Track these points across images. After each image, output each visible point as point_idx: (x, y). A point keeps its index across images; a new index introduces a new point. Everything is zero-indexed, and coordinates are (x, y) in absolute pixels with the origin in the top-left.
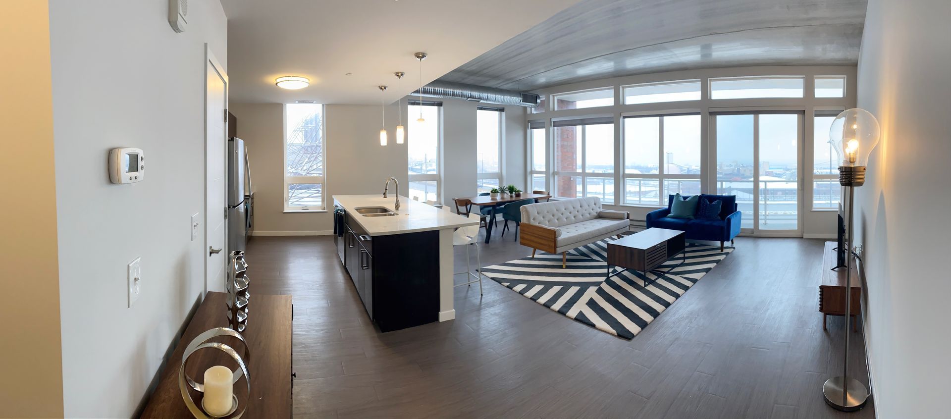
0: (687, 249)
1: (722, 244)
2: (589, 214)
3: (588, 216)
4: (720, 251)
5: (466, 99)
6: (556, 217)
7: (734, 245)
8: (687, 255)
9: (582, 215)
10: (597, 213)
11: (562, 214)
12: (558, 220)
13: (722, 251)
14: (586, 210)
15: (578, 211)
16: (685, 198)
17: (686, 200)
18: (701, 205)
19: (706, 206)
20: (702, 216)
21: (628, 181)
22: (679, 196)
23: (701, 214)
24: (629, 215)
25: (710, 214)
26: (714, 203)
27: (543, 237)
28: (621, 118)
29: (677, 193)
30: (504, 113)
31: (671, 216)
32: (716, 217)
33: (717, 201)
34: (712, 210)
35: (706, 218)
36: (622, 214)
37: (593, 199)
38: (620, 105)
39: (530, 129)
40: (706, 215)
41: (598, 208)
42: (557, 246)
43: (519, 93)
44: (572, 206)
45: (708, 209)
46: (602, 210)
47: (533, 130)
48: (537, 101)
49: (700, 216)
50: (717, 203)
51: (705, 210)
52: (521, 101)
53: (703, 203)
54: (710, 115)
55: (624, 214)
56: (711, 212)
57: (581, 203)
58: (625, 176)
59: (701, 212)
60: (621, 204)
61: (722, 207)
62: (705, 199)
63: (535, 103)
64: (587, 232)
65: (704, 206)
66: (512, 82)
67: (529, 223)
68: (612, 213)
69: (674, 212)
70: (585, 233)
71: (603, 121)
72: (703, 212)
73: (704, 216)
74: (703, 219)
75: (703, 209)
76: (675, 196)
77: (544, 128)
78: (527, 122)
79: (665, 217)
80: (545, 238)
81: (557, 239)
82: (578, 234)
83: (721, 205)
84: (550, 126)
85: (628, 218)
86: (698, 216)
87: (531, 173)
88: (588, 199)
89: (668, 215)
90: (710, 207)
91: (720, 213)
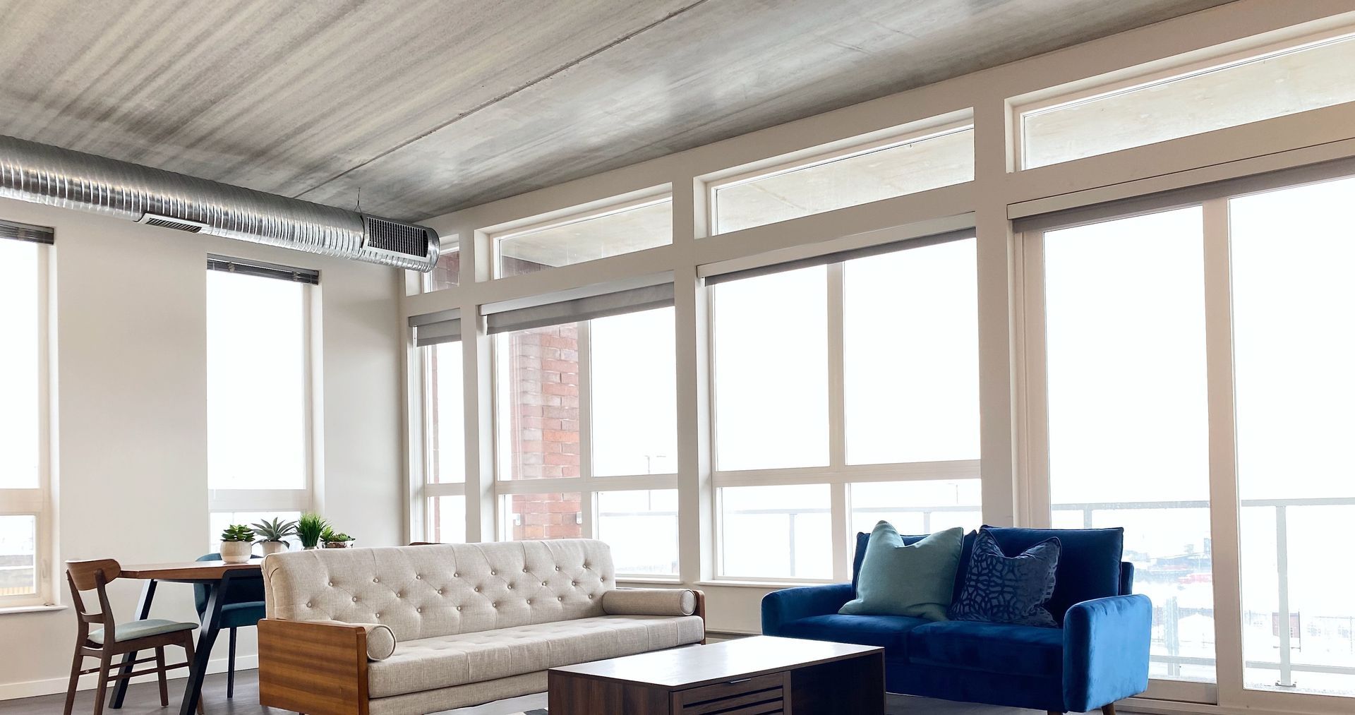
2: (562, 598)
3: (558, 604)
5: (139, 215)
6: (416, 600)
9: (531, 601)
10: (592, 596)
11: (443, 591)
12: (422, 610)
14: (546, 583)
15: (512, 586)
16: (909, 541)
17: (915, 544)
18: (972, 563)
19: (990, 571)
20: (975, 609)
21: (729, 497)
22: (888, 529)
23: (971, 600)
24: (701, 603)
25: (1004, 598)
26: (1023, 556)
27: (325, 664)
28: (699, 282)
29: (883, 527)
30: (317, 290)
31: (854, 605)
32: (1035, 614)
33: (1039, 546)
34: (1016, 581)
35: (993, 614)
36: (676, 595)
37: (580, 549)
38: (695, 238)
39: (415, 341)
40: (990, 600)
41: (599, 579)
42: (370, 692)
43: (356, 217)
44: (488, 566)
45: (997, 577)
46: (613, 587)
47: (426, 347)
48: (427, 247)
49: (967, 609)
50: (1037, 554)
51: (984, 585)
52: (367, 241)
53: (978, 556)
54: (1017, 233)
55: (681, 596)
56: (1011, 590)
57: (527, 557)
58: (715, 480)
59: (970, 591)
60: (705, 578)
61: (1057, 573)
62: (989, 541)
63: (425, 256)
64: (515, 647)
65: (983, 569)
66: (332, 179)
67: (292, 616)
68: (642, 593)
69: (867, 592)
70: (501, 651)
71: (643, 301)
72: (980, 592)
73: (983, 604)
74: (977, 618)
75: (981, 578)
76: (878, 536)
77: (460, 339)
78: (405, 323)
79: (836, 612)
80: (333, 665)
81: (374, 665)
82: (471, 651)
83: (1057, 566)
84: (478, 332)
85: (698, 611)
86: (958, 607)
87: (424, 492)
88: (561, 547)
89: (847, 603)
90: (1007, 573)
91: (1050, 596)
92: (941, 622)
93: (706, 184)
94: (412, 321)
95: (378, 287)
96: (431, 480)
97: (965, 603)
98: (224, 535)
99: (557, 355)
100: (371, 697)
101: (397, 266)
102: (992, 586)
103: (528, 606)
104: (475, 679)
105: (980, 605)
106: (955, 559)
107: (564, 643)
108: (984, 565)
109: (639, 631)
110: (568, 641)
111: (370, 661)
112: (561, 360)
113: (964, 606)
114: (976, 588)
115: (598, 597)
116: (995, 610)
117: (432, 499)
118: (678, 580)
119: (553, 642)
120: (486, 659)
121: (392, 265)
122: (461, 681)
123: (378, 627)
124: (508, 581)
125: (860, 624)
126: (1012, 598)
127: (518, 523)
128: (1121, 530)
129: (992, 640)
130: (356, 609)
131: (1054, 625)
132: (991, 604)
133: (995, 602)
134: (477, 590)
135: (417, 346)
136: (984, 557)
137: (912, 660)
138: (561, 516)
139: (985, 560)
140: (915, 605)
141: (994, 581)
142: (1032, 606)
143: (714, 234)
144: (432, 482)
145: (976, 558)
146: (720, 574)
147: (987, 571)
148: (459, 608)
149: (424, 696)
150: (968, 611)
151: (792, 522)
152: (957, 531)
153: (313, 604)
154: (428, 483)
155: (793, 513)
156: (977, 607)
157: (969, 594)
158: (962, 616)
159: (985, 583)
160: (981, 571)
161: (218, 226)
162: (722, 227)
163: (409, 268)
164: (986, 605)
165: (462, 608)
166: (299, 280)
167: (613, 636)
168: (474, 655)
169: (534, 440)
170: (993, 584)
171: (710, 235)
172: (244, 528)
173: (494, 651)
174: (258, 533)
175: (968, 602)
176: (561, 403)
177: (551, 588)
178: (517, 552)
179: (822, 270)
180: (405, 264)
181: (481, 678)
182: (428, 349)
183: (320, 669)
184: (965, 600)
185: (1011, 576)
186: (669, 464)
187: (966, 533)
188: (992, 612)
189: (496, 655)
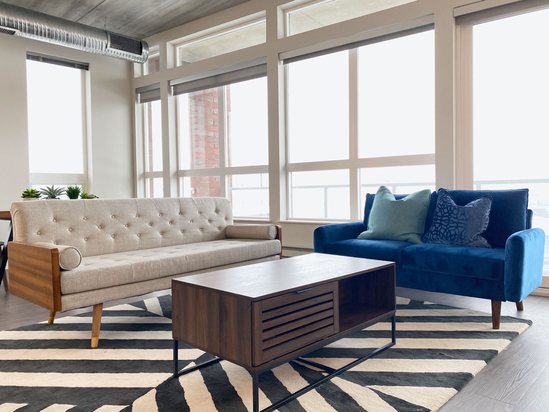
0: (399, 313)
1: (496, 309)
2: (202, 229)
4: (491, 325)
6: (111, 230)
7: (526, 314)
8: (400, 327)
9: (183, 231)
10: (220, 228)
11: (128, 225)
12: (115, 236)
13: (496, 326)
14: (193, 221)
15: (172, 222)
16: (398, 198)
17: (403, 199)
18: (437, 210)
19: (450, 214)
20: (440, 236)
21: (295, 177)
22: (386, 191)
23: (437, 231)
24: (279, 232)
25: (459, 230)
26: (469, 205)
27: (37, 271)
28: (280, 62)
29: (383, 190)
30: (88, 73)
31: (367, 234)
32: (477, 240)
33: (479, 200)
34: (467, 220)
35: (451, 240)
36: (266, 227)
37: (213, 202)
38: (278, 39)
39: (139, 101)
40: (449, 231)
41: (224, 219)
42: (62, 290)
43: (104, 33)
44: (157, 211)
45: (454, 218)
46: (232, 224)
47: (145, 103)
48: (142, 50)
49: (435, 236)
50: (479, 204)
51: (446, 223)
52: (109, 45)
53: (441, 206)
54: (458, 25)
55: (268, 228)
56: (463, 225)
57: (182, 206)
58: (288, 168)
59: (437, 226)
60: (282, 219)
61: (491, 215)
62: (448, 197)
63: (141, 55)
64: (164, 260)
65: (445, 213)
66: (90, 11)
67: (26, 241)
68: (247, 227)
69: (375, 226)
70: (155, 262)
71: (251, 74)
72: (443, 226)
73: (445, 234)
74: (442, 242)
75: (444, 218)
76: (380, 195)
77: (160, 99)
78: (134, 92)
79: (356, 238)
80: (40, 272)
81: (64, 274)
82: (134, 262)
83: (490, 211)
84: (168, 94)
85: (278, 237)
86: (429, 235)
87: (144, 176)
88: (202, 201)
89: (362, 233)
90: (461, 215)
91: (486, 229)
92: (420, 245)
93: (284, 11)
94: (138, 91)
95: (120, 73)
96: (148, 170)
97: (433, 233)
98: (23, 194)
99: (212, 111)
100: (63, 293)
101: (129, 60)
102: (451, 223)
103: (182, 234)
104: (137, 280)
105: (443, 234)
106: (426, 208)
107: (197, 257)
108: (446, 211)
109: (243, 248)
110: (199, 255)
111: (62, 270)
112: (214, 114)
113: (433, 235)
114: (441, 224)
115: (223, 229)
116: (453, 237)
117: (149, 179)
118: (269, 220)
119: (190, 256)
120: (145, 268)
121: (126, 60)
122: (127, 281)
123: (68, 248)
124: (169, 220)
125: (372, 245)
126: (464, 230)
127: (193, 192)
128: (527, 190)
129: (456, 256)
130: (71, 236)
131: (488, 246)
132: (450, 234)
133: (453, 233)
134: (150, 224)
135: (140, 103)
136: (446, 206)
137: (404, 267)
138: (214, 189)
139: (446, 208)
140: (404, 234)
141: (452, 220)
142: (476, 235)
143: (288, 36)
144: (148, 171)
145: (440, 207)
146: (290, 217)
147: (448, 214)
148: (139, 235)
149: (102, 291)
150: (436, 238)
151: (326, 192)
152: (426, 192)
153: (41, 232)
154: (146, 171)
155: (326, 187)
156: (441, 235)
157: (436, 228)
158: (431, 240)
159: (446, 221)
160: (444, 214)
161: (25, 31)
162: (292, 32)
163: (136, 62)
164: (447, 234)
165: (140, 235)
166: (78, 68)
167: (227, 252)
168: (136, 265)
169: (200, 153)
170: (451, 222)
171: (286, 37)
172: (34, 191)
173: (150, 262)
174: (43, 193)
175: (435, 232)
176: (214, 135)
177: (195, 224)
178: (175, 204)
179: (345, 53)
180: (133, 60)
181: (142, 279)
182: (146, 104)
183: (35, 274)
184: (434, 231)
185: (463, 217)
186: (265, 161)
187: (432, 192)
188: (451, 238)
189: (152, 265)
